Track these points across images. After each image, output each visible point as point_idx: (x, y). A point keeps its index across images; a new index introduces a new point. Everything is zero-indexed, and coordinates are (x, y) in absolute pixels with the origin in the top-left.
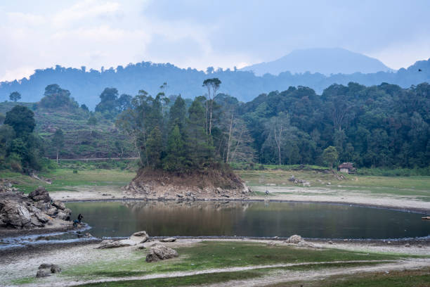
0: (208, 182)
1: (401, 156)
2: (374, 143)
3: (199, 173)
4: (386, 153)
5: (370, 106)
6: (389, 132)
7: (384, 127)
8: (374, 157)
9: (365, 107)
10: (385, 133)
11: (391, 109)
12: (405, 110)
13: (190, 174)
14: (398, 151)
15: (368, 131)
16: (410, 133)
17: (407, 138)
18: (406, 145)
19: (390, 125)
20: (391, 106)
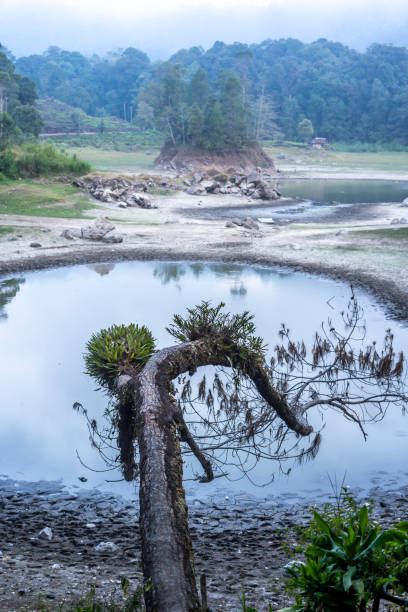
0: (248, 162)
1: (359, 129)
2: (331, 115)
3: (238, 152)
4: (343, 126)
5: (321, 69)
6: (346, 101)
7: (339, 96)
8: (332, 130)
9: (315, 70)
10: (342, 103)
11: (345, 73)
12: (363, 76)
13: (229, 153)
14: (355, 124)
15: (322, 100)
16: (371, 102)
17: (366, 109)
18: (365, 117)
19: (348, 94)
20: (344, 70)
